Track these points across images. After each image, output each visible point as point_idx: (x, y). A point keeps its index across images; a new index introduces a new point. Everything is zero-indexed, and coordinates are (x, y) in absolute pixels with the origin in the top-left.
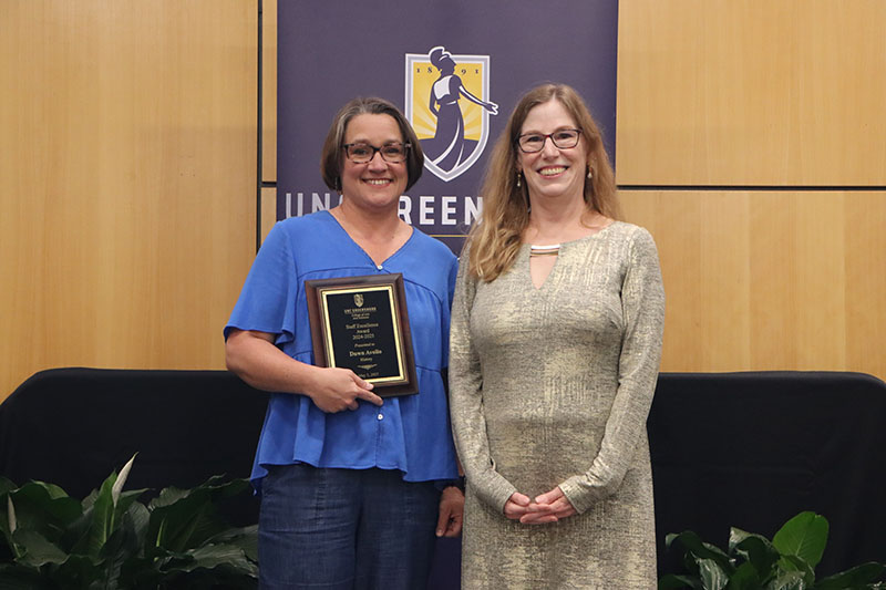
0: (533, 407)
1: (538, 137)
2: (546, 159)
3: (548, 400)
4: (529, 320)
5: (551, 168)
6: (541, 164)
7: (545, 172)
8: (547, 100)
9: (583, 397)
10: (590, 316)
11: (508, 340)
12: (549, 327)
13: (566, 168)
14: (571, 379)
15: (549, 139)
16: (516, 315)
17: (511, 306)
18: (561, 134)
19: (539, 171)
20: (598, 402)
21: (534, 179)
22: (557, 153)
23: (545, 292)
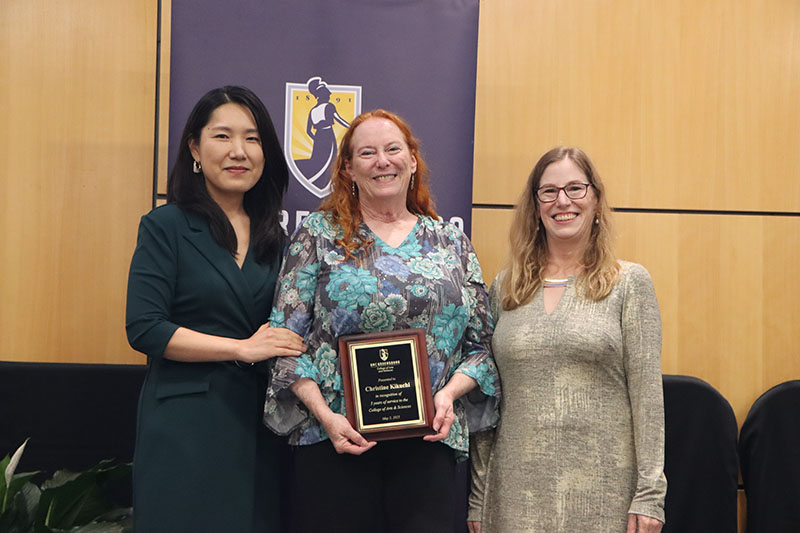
0: (547, 412)
1: (554, 190)
2: (560, 207)
3: (558, 406)
4: (541, 340)
5: (564, 214)
6: (555, 211)
7: (558, 218)
8: (561, 158)
9: (587, 404)
10: (592, 340)
11: (523, 356)
12: (557, 347)
13: (577, 214)
14: (577, 390)
15: (562, 191)
16: (530, 336)
17: (526, 328)
18: (573, 187)
19: (553, 217)
20: (600, 411)
21: (549, 223)
22: (570, 202)
23: (554, 317)
